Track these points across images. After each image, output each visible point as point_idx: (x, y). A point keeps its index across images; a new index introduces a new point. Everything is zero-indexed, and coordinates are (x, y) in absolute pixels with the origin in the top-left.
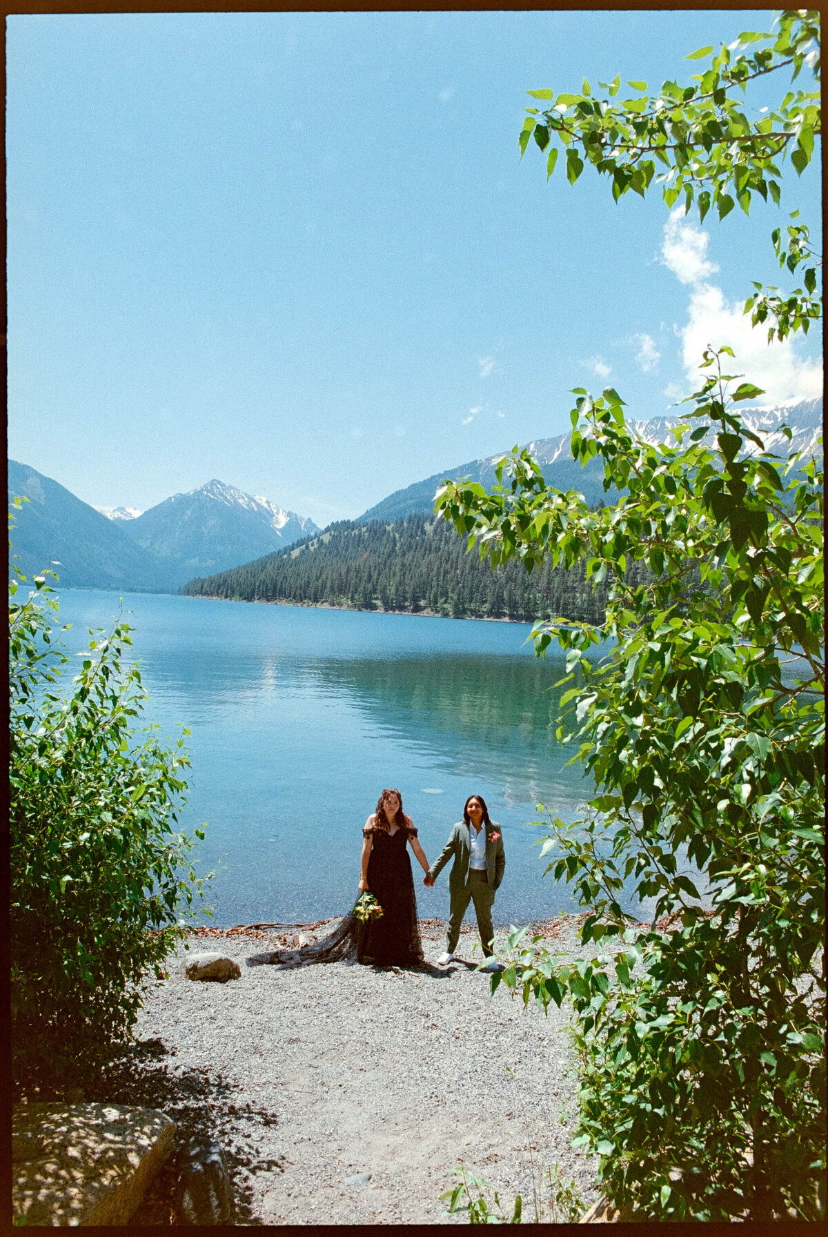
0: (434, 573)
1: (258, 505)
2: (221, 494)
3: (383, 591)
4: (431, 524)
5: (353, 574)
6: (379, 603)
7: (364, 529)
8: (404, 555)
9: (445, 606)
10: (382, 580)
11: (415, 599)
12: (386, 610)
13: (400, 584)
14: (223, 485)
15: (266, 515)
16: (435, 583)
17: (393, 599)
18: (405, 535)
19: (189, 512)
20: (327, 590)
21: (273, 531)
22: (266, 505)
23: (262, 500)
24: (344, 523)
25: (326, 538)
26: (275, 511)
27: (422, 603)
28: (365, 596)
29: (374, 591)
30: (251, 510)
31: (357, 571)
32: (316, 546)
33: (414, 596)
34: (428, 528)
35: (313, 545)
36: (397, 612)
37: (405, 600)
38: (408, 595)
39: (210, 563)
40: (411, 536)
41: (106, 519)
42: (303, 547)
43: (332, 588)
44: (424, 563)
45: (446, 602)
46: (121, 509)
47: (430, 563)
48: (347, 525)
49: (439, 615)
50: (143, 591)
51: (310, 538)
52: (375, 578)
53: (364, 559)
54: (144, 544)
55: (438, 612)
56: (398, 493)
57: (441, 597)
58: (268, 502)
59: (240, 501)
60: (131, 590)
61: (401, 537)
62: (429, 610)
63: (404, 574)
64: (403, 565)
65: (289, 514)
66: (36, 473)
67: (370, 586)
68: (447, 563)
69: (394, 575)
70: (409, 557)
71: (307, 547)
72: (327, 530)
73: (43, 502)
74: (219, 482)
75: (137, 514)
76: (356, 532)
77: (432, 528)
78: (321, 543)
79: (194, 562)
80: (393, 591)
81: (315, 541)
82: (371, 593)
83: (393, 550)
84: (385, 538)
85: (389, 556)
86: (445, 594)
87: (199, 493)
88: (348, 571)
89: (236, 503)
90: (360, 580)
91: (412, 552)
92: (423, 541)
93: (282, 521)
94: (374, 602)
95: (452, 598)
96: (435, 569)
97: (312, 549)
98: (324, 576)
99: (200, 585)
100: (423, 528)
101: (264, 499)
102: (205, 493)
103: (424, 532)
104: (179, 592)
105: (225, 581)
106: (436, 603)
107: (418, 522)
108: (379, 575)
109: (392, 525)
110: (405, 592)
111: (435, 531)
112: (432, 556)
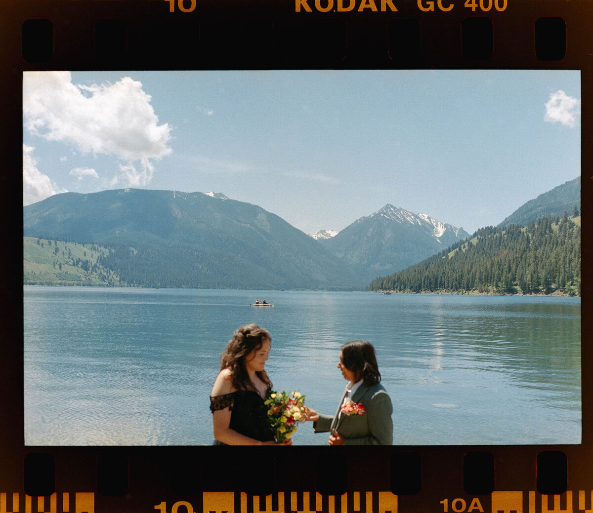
0: (561, 262)
1: (423, 221)
2: (394, 215)
3: (521, 279)
4: (557, 224)
5: (496, 267)
6: (518, 288)
7: (504, 232)
8: (536, 249)
9: (572, 287)
10: (520, 271)
11: (547, 284)
12: (524, 293)
13: (534, 272)
14: (395, 208)
15: (428, 228)
16: (562, 270)
17: (529, 284)
18: (537, 234)
19: (371, 230)
20: (477, 280)
21: (434, 239)
22: (427, 220)
23: (425, 217)
24: (487, 228)
25: (475, 241)
26: (434, 224)
27: (553, 286)
28: (507, 283)
29: (514, 279)
30: (417, 225)
31: (499, 265)
32: (467, 248)
33: (546, 281)
34: (555, 227)
35: (464, 247)
36: (533, 294)
37: (539, 285)
38: (542, 281)
39: (388, 266)
40: (542, 235)
41: (312, 239)
42: (457, 249)
43: (480, 279)
44: (553, 255)
45: (572, 284)
46: (323, 232)
47: (557, 255)
48: (490, 230)
49: (567, 295)
50: (341, 290)
51: (462, 242)
52: (514, 269)
53: (504, 255)
54: (340, 255)
55: (566, 292)
56: (530, 202)
57: (568, 281)
58: (429, 218)
59: (408, 219)
60: (333, 289)
61: (533, 236)
62: (558, 292)
63: (537, 264)
64: (536, 257)
65: (446, 226)
66: (263, 211)
67: (510, 275)
68: (571, 253)
69: (529, 265)
70: (540, 250)
71: (460, 249)
72: (475, 235)
73: (268, 231)
74: (392, 206)
75: (334, 234)
76: (498, 234)
77: (558, 227)
78: (471, 245)
79: (377, 266)
80: (529, 277)
81: (466, 244)
82: (511, 281)
83: (528, 247)
84: (520, 238)
85: (524, 251)
86: (571, 277)
87: (377, 216)
88: (492, 264)
89: (406, 222)
90: (502, 271)
91: (543, 247)
92: (551, 238)
93: (441, 231)
94: (515, 287)
95: (577, 281)
96: (562, 259)
97: (464, 250)
98: (473, 270)
99: (381, 282)
100: (550, 227)
101: (426, 216)
102: (382, 215)
103: (551, 231)
104: (367, 290)
105: (399, 278)
106: (564, 285)
107: (546, 224)
108: (517, 266)
109: (525, 227)
110: (538, 278)
111: (560, 229)
112: (559, 249)
